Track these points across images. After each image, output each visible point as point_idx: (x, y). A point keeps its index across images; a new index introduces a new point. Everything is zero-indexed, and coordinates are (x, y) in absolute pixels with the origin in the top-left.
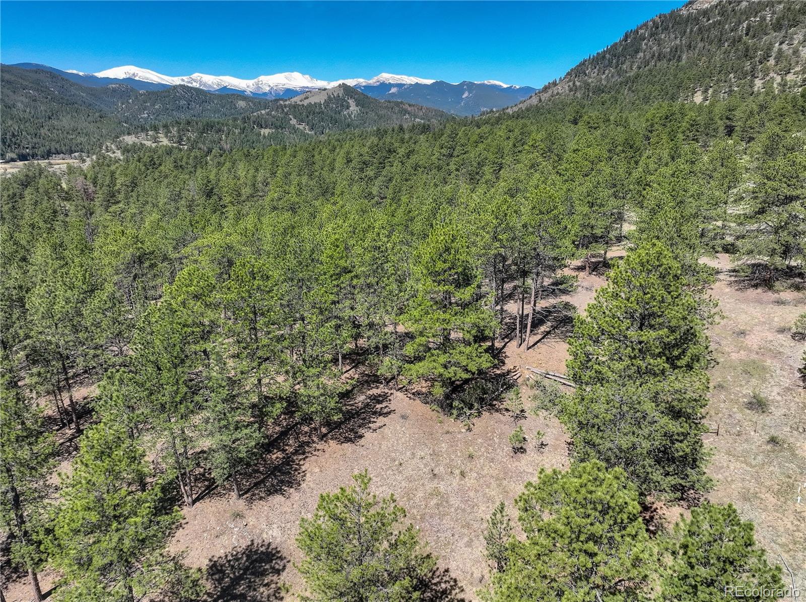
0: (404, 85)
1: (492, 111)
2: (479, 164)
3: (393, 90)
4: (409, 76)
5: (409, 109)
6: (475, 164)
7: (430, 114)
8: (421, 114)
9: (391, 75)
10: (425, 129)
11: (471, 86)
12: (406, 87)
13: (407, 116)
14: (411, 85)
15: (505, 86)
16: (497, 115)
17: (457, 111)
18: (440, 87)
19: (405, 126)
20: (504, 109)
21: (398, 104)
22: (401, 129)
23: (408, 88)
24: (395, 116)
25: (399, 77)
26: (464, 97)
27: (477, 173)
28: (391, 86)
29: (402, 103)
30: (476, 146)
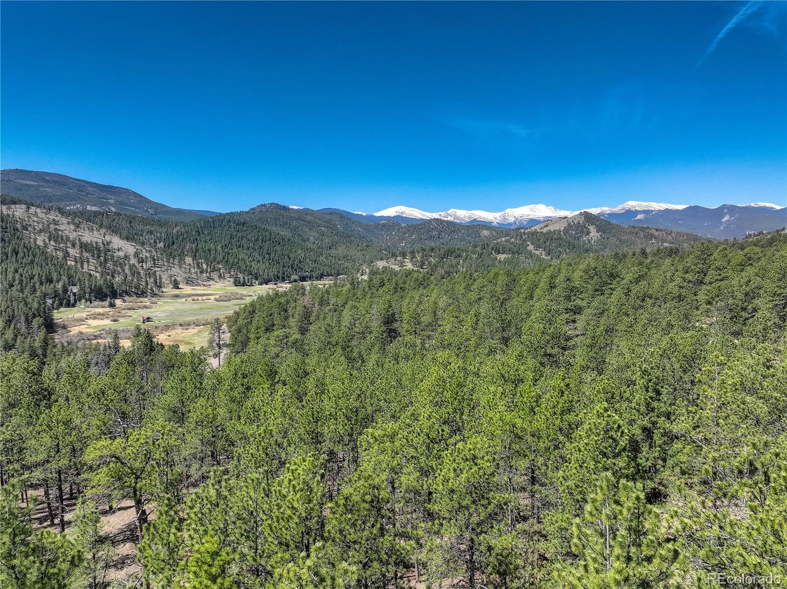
0: (653, 211)
1: (761, 233)
2: (746, 294)
3: (640, 217)
4: (659, 203)
5: (656, 234)
6: (740, 296)
7: (681, 238)
8: (670, 238)
9: (637, 203)
10: (672, 252)
11: (732, 209)
12: (654, 213)
13: (654, 241)
14: (660, 211)
15: (778, 208)
16: (769, 236)
17: (717, 233)
18: (694, 211)
19: (648, 251)
20: (778, 231)
21: (643, 229)
22: (644, 253)
23: (657, 214)
24: (639, 241)
25: (647, 204)
26: (724, 220)
27: (744, 309)
28: (637, 212)
29: (648, 228)
30: (742, 270)
